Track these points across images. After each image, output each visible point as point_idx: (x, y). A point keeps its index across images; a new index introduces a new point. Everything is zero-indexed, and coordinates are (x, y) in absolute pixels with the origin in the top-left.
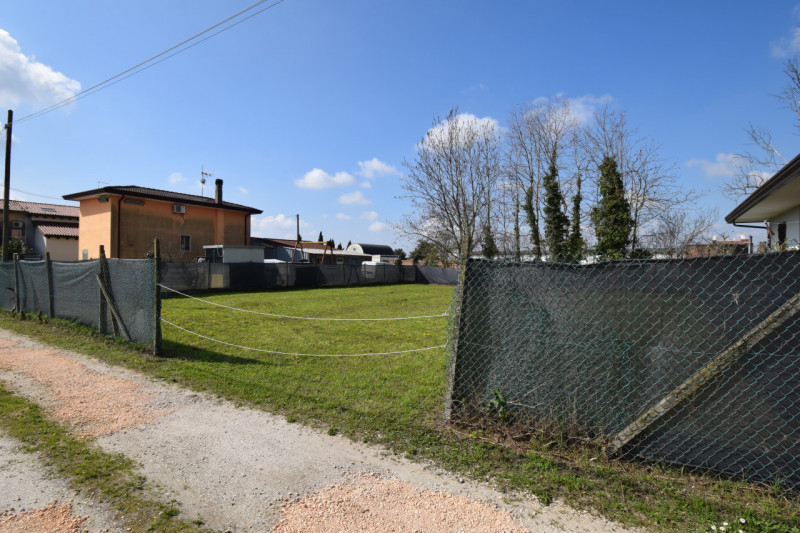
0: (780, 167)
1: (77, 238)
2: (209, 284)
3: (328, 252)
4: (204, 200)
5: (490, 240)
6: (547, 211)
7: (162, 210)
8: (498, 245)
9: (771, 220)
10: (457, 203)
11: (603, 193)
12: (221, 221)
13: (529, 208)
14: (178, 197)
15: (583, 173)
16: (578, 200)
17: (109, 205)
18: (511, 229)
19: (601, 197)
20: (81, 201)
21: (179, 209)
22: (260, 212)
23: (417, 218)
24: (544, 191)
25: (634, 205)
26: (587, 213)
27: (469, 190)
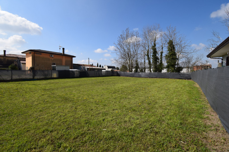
1: (25, 64)
3: (91, 67)
5: (137, 64)
6: (153, 56)
7: (47, 56)
8: (140, 66)
9: (223, 56)
10: (128, 54)
12: (64, 59)
13: (148, 55)
14: (51, 52)
15: (163, 45)
16: (162, 53)
17: (31, 55)
18: (143, 61)
19: (168, 52)
20: (26, 54)
21: (52, 56)
22: (75, 57)
23: (117, 58)
24: (152, 50)
25: (178, 54)
26: (164, 57)
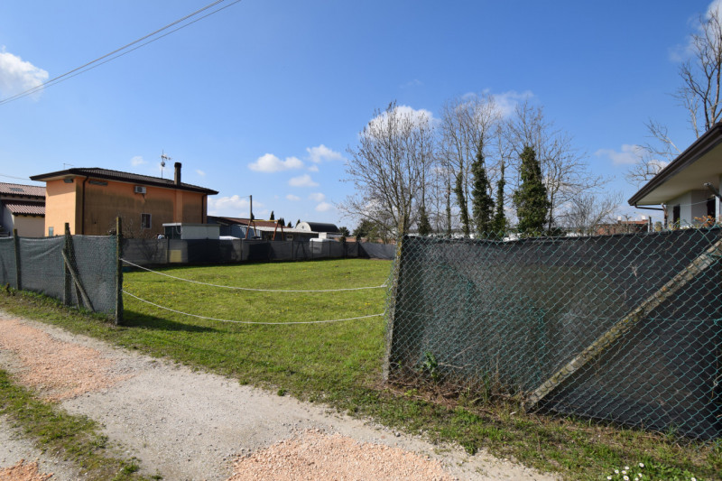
0: (675, 157)
1: (43, 216)
2: (168, 258)
3: (279, 230)
4: (164, 182)
5: (425, 219)
6: (475, 194)
7: (124, 190)
8: (432, 223)
9: (667, 203)
10: (395, 186)
11: (524, 178)
12: (179, 201)
13: (459, 191)
14: (140, 178)
15: (507, 160)
16: (501, 184)
17: (74, 185)
18: (443, 209)
19: (522, 183)
20: (47, 182)
21: (140, 190)
22: (216, 193)
23: (359, 199)
24: (472, 176)
25: (551, 189)
26: (510, 196)
27: (406, 174)
